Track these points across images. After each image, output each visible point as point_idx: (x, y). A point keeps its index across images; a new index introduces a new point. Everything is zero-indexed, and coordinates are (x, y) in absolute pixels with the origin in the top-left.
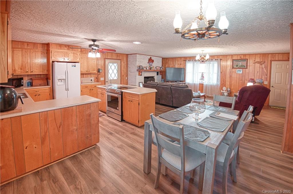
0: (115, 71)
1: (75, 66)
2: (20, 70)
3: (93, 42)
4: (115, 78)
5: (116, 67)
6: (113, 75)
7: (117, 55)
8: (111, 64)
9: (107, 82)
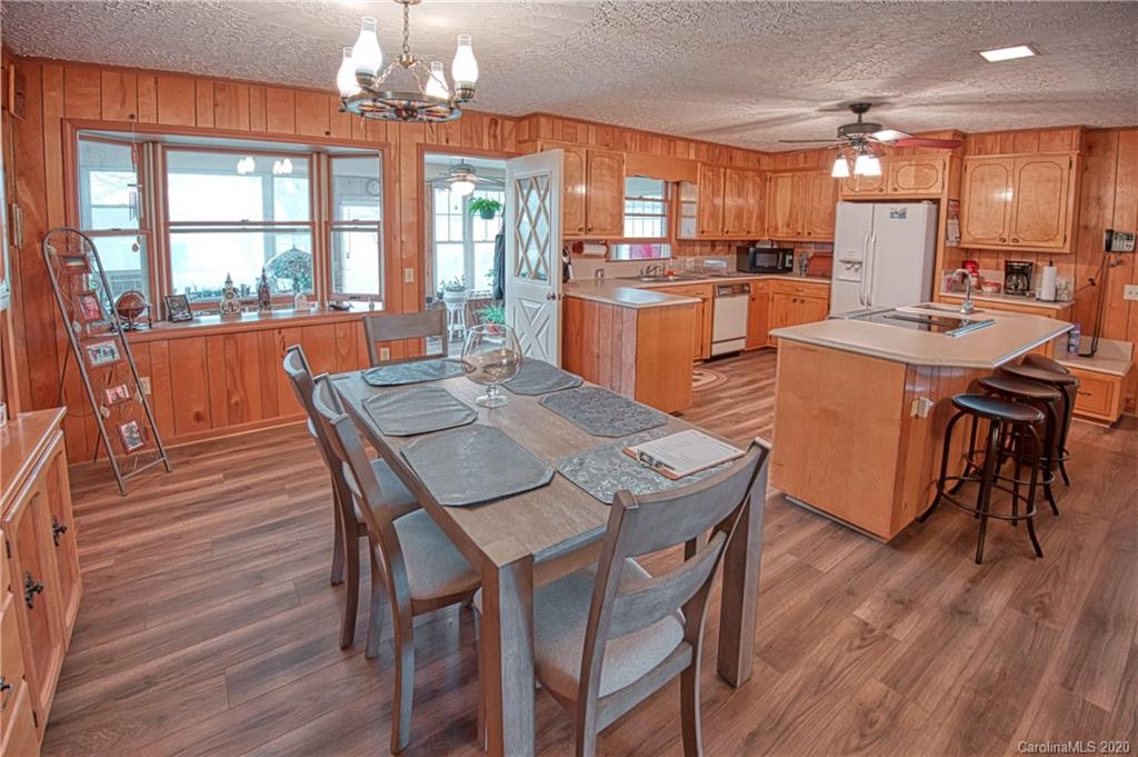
1: (903, 215)
2: (785, 230)
3: (857, 116)
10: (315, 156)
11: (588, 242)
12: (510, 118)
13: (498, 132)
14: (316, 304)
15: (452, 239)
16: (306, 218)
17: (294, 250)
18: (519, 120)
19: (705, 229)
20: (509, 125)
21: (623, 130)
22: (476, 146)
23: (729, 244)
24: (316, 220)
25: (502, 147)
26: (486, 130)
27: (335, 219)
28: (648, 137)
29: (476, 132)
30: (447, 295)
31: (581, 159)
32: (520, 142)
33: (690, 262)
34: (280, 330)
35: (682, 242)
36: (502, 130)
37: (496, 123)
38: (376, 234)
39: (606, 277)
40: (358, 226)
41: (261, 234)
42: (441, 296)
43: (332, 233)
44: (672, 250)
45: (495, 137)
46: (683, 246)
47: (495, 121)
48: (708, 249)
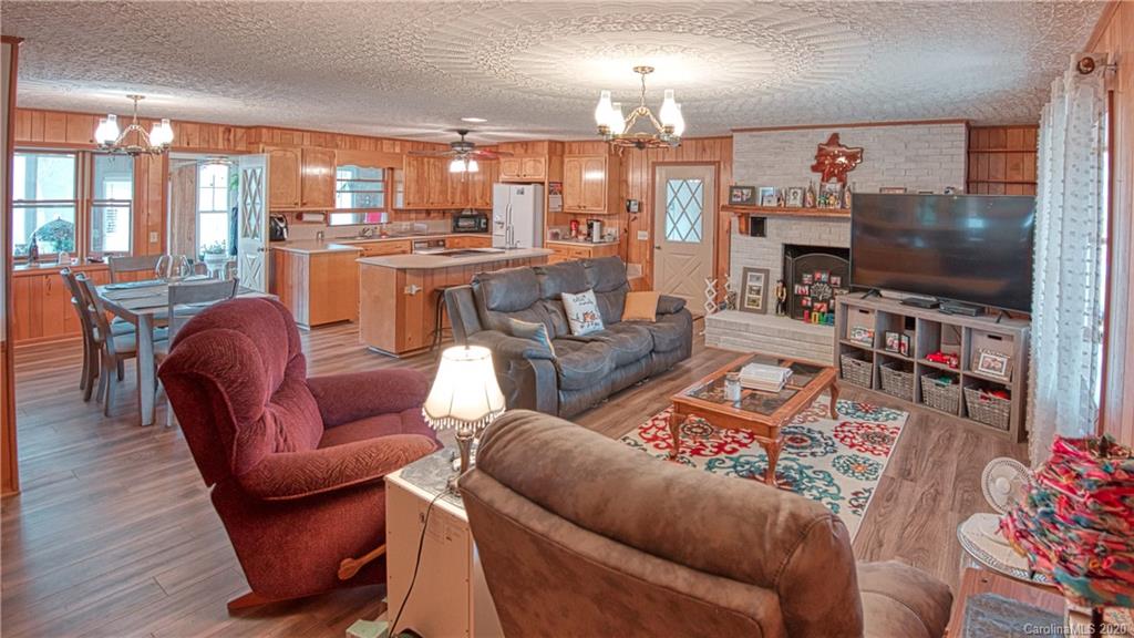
0: (693, 211)
1: (522, 193)
3: (460, 135)
4: (693, 238)
5: (699, 195)
6: (684, 226)
7: (700, 145)
8: (675, 184)
9: (659, 248)
10: (80, 154)
11: (308, 212)
12: (241, 127)
13: (232, 137)
14: (77, 259)
15: (216, 209)
16: (71, 197)
17: (59, 220)
18: (249, 128)
19: (412, 201)
20: (240, 132)
21: (333, 135)
22: (212, 146)
23: (443, 212)
24: (79, 198)
25: (235, 146)
26: (221, 135)
27: (96, 198)
28: (356, 138)
29: (213, 138)
30: (208, 257)
31: (296, 156)
32: (250, 143)
33: (405, 225)
34: (47, 275)
35: (397, 211)
36: (235, 136)
37: (230, 131)
38: (128, 209)
39: (326, 237)
40: (115, 203)
41: (23, 209)
42: (202, 258)
43: (92, 208)
44: (389, 216)
45: (229, 140)
46: (398, 214)
47: (228, 129)
48: (424, 215)
